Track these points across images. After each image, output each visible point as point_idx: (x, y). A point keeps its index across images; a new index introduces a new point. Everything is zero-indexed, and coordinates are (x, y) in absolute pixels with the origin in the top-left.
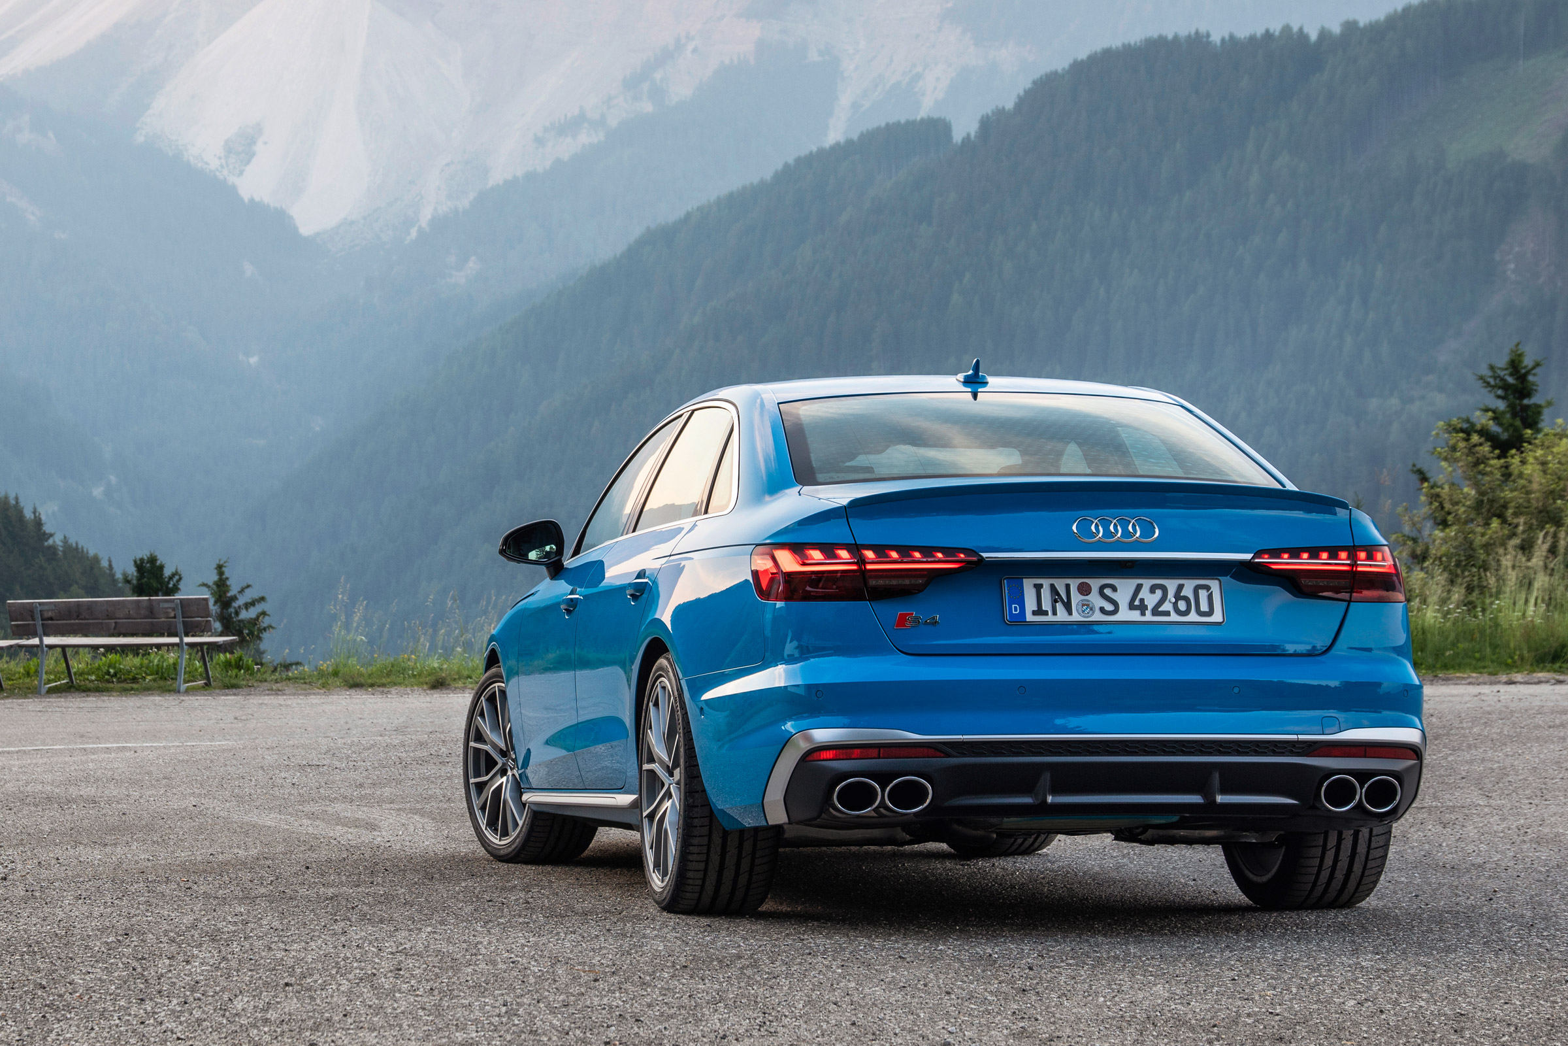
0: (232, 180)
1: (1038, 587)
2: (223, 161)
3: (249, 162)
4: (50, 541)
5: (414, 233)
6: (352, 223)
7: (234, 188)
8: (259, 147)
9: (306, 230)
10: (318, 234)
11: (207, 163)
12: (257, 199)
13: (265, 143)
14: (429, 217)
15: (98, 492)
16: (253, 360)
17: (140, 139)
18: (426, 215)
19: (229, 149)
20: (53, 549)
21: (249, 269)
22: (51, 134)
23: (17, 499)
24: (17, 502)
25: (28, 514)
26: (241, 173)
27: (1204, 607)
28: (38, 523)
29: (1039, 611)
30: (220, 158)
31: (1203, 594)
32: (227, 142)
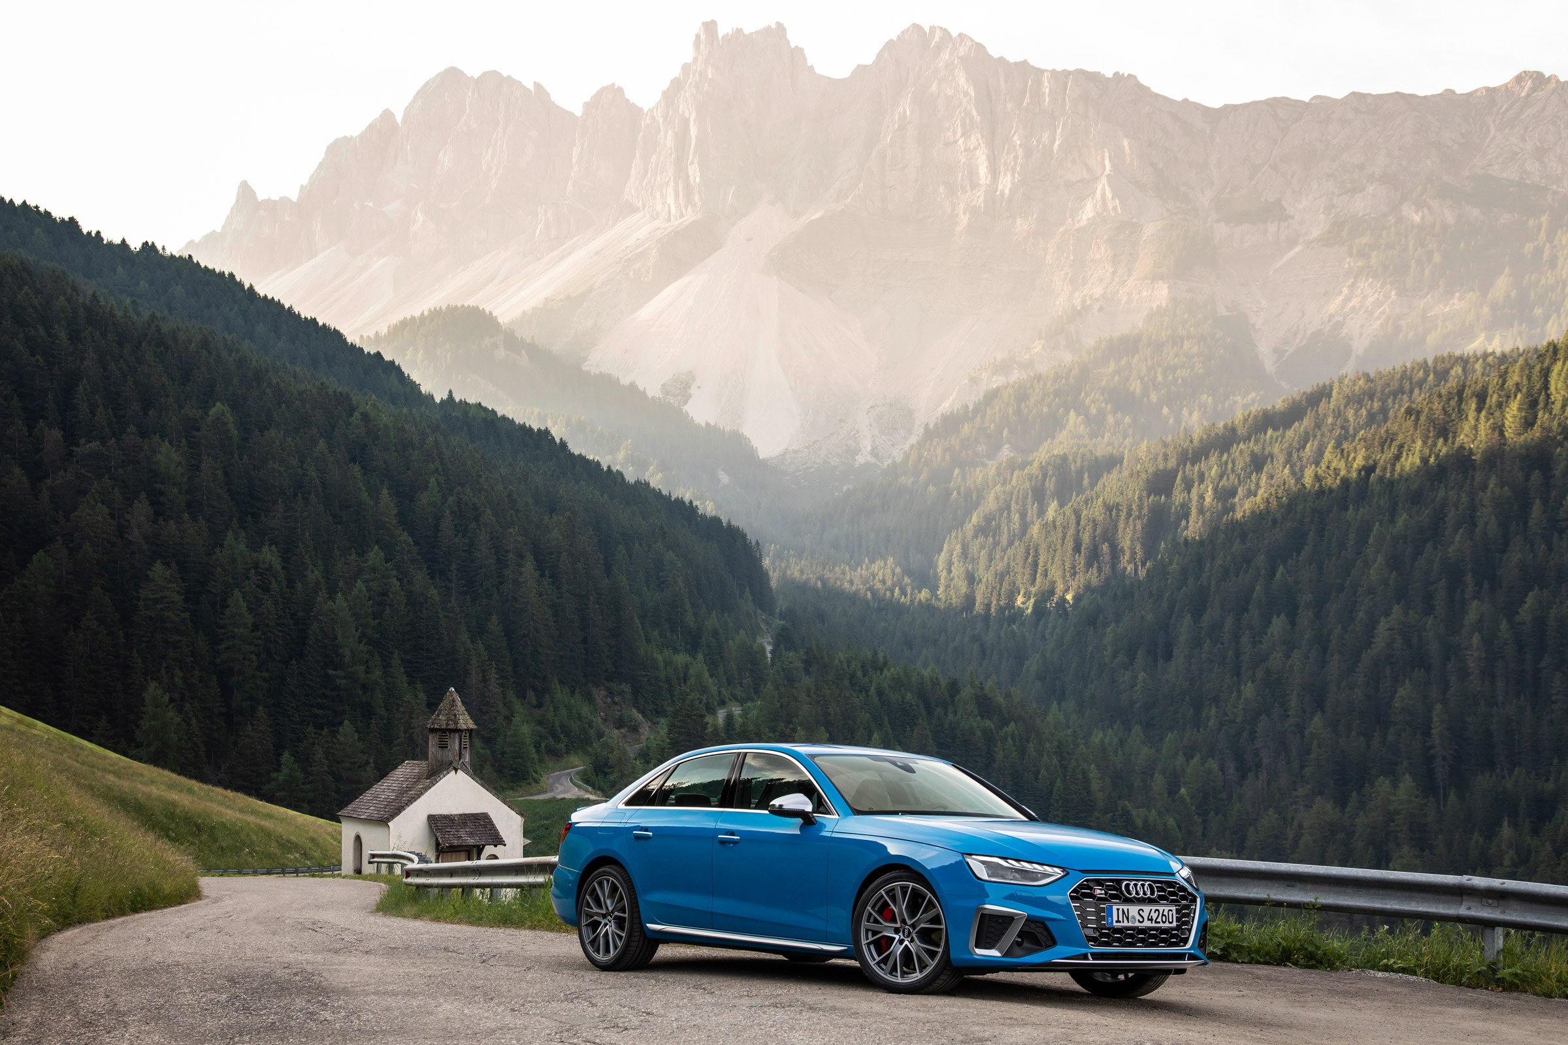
8: (693, 390)
9: (764, 453)
13: (699, 387)
19: (668, 388)
32: (663, 385)
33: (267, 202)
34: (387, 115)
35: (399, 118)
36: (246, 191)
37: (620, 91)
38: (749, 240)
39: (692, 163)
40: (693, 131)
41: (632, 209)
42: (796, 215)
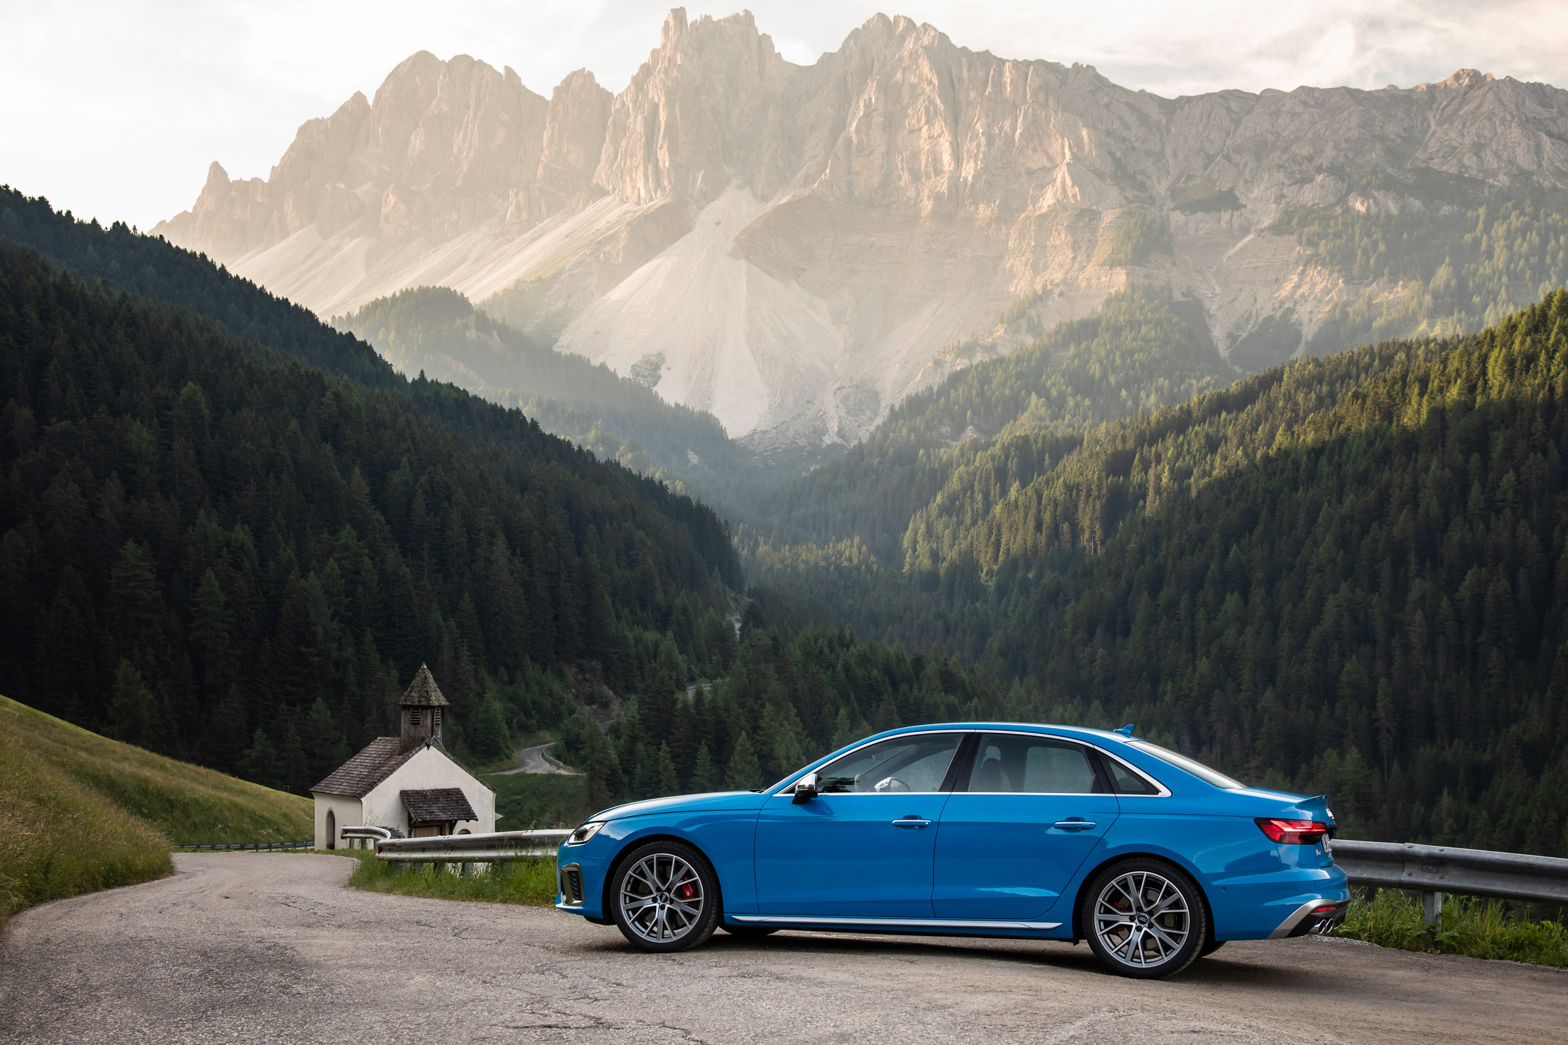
3: (655, 383)
8: (663, 372)
12: (681, 404)
13: (668, 369)
19: (636, 372)
21: (693, 457)
32: (633, 366)
33: (239, 183)
34: (359, 97)
35: (370, 101)
36: (217, 172)
37: (590, 75)
38: (718, 224)
39: (661, 148)
40: (663, 116)
41: (602, 192)
42: (764, 199)
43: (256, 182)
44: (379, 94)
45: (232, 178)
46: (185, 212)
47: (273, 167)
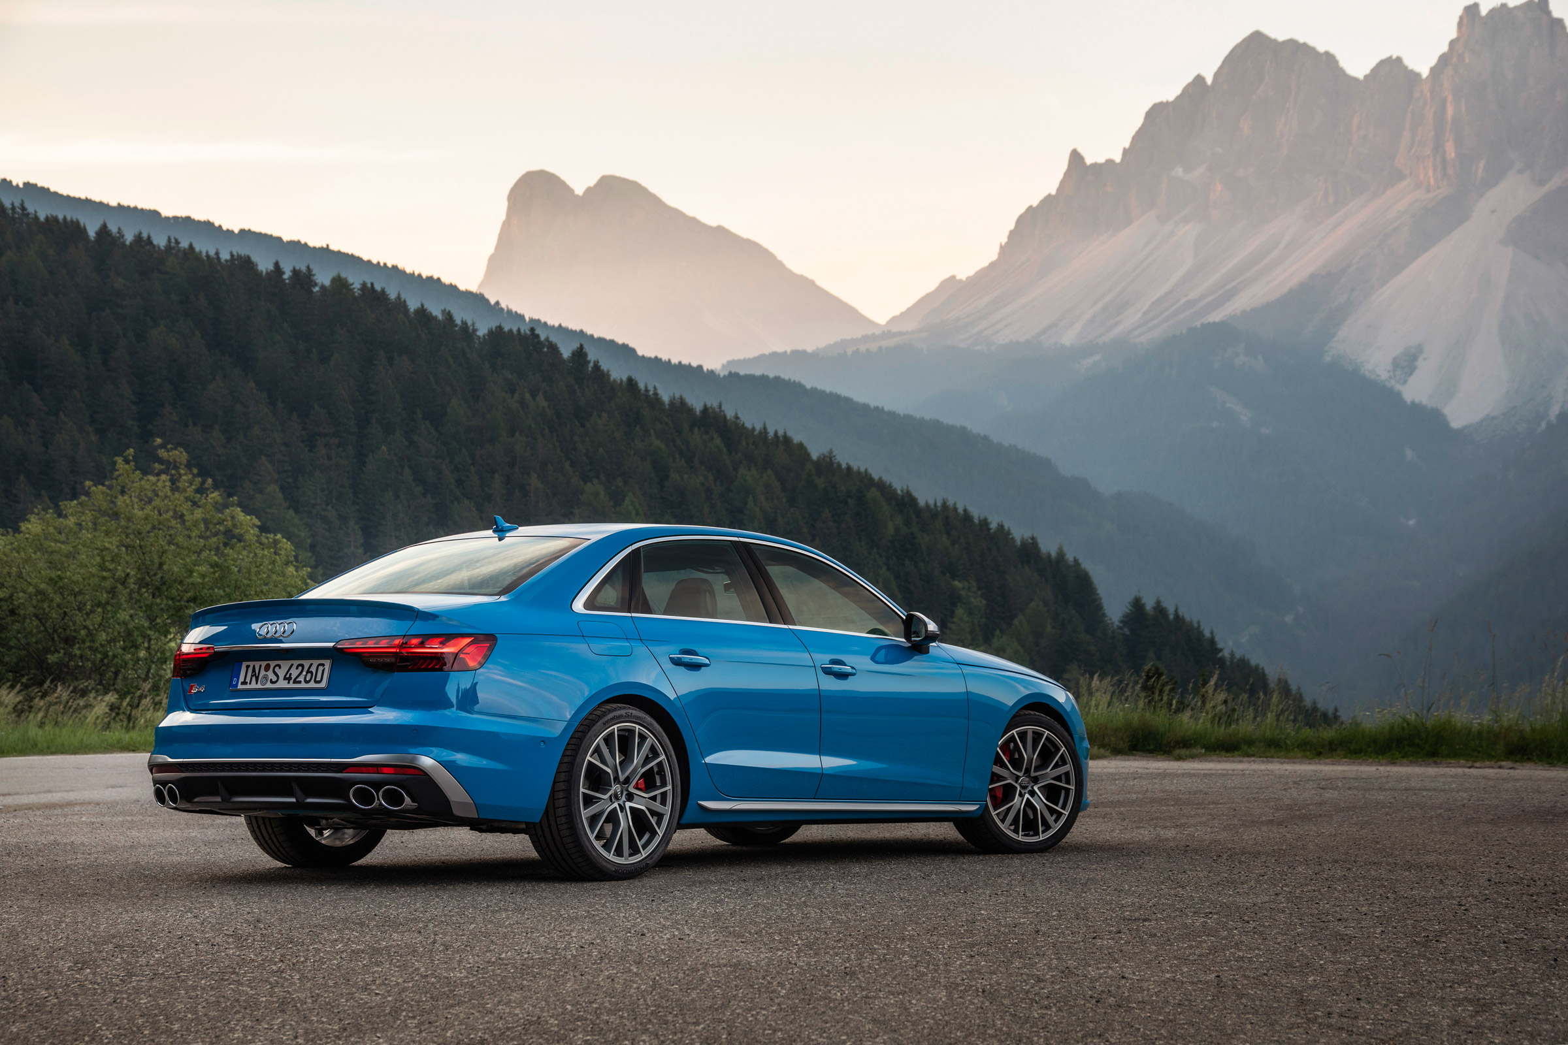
0: (1398, 387)
1: (248, 667)
2: (1392, 374)
3: (1411, 374)
4: (1220, 655)
5: (1543, 425)
6: (1494, 418)
7: (1399, 394)
8: (1420, 363)
9: (1456, 424)
10: (1465, 427)
11: (1379, 376)
12: (1417, 401)
13: (1425, 359)
14: (1557, 413)
15: (1289, 619)
16: (1411, 522)
17: (1328, 359)
18: (1554, 411)
19: (1396, 364)
20: (1222, 660)
21: (1410, 454)
22: (1260, 357)
23: (1199, 623)
24: (1199, 626)
25: (1207, 634)
26: (1405, 382)
27: (318, 679)
28: (1212, 641)
29: (244, 683)
30: (1389, 371)
31: (321, 668)
32: (1395, 359)
33: (1095, 165)
34: (1199, 79)
35: (1209, 81)
36: (1076, 157)
37: (1399, 59)
38: (1493, 212)
39: (1448, 140)
40: (1450, 111)
41: (1401, 177)
42: (1541, 183)
43: (1110, 162)
44: (1217, 75)
45: (1089, 161)
46: (1049, 195)
47: (1124, 149)
